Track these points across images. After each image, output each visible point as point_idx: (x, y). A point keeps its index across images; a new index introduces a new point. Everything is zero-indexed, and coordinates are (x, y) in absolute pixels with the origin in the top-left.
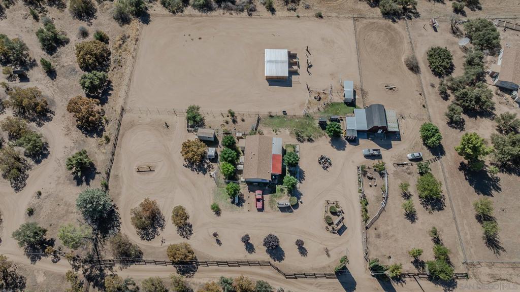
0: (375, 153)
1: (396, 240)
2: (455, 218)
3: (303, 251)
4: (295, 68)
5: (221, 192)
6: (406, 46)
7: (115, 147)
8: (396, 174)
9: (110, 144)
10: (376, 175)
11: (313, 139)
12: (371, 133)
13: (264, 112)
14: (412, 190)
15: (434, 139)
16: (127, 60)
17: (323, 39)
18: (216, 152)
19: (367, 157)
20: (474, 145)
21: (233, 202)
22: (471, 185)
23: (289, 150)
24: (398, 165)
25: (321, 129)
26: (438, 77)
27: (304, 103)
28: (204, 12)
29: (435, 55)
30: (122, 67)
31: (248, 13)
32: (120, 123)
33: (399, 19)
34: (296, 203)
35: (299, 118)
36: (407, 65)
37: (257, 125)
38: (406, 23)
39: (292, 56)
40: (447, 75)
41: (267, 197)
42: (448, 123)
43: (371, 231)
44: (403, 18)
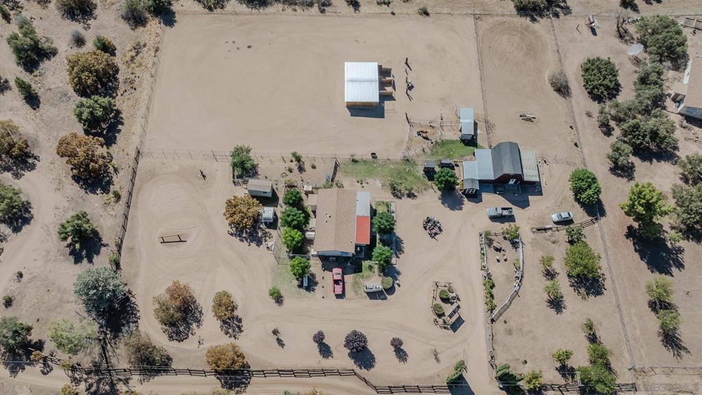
0: (505, 213)
1: (534, 338)
2: (618, 306)
3: (401, 353)
4: (389, 89)
5: (283, 271)
6: (551, 57)
7: (129, 207)
8: (535, 243)
9: (121, 202)
10: (506, 245)
11: (416, 194)
12: (499, 185)
13: (344, 154)
14: (558, 266)
15: (590, 192)
16: (143, 79)
17: (429, 47)
18: (275, 214)
19: (494, 218)
20: (648, 201)
21: (300, 286)
22: (642, 259)
23: (381, 210)
24: (538, 230)
25: (426, 180)
26: (597, 102)
27: (403, 142)
28: (255, 8)
29: (593, 70)
30: (135, 89)
31: (320, 9)
32: (135, 172)
33: (541, 16)
34: (391, 285)
35: (396, 163)
36: (552, 84)
37: (335, 173)
38: (552, 22)
39: (384, 72)
40: (610, 99)
41: (349, 278)
42: (611, 169)
43: (499, 325)
44: (547, 15)
